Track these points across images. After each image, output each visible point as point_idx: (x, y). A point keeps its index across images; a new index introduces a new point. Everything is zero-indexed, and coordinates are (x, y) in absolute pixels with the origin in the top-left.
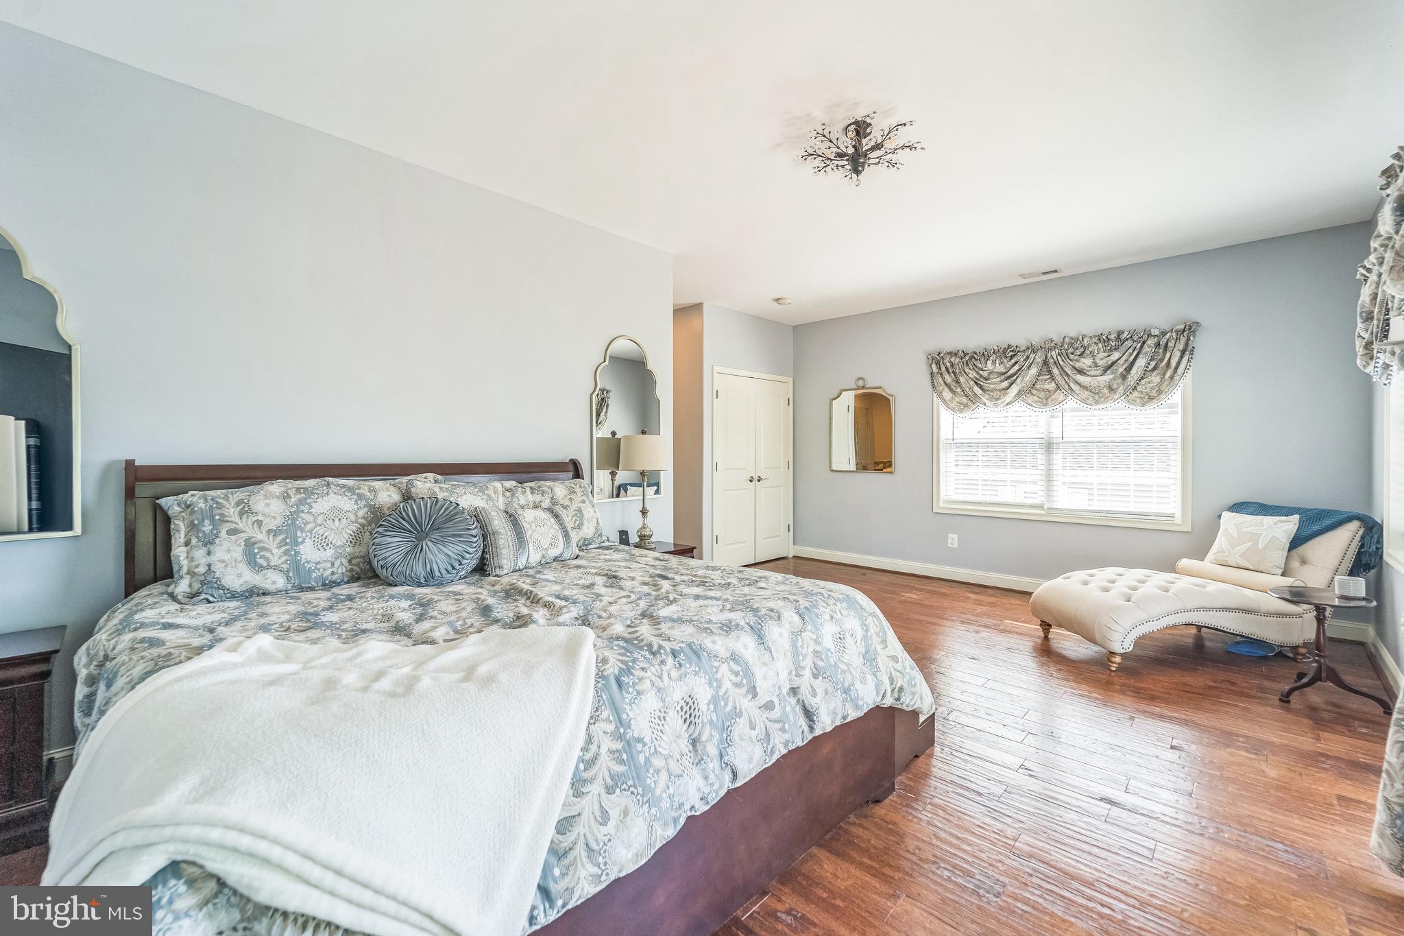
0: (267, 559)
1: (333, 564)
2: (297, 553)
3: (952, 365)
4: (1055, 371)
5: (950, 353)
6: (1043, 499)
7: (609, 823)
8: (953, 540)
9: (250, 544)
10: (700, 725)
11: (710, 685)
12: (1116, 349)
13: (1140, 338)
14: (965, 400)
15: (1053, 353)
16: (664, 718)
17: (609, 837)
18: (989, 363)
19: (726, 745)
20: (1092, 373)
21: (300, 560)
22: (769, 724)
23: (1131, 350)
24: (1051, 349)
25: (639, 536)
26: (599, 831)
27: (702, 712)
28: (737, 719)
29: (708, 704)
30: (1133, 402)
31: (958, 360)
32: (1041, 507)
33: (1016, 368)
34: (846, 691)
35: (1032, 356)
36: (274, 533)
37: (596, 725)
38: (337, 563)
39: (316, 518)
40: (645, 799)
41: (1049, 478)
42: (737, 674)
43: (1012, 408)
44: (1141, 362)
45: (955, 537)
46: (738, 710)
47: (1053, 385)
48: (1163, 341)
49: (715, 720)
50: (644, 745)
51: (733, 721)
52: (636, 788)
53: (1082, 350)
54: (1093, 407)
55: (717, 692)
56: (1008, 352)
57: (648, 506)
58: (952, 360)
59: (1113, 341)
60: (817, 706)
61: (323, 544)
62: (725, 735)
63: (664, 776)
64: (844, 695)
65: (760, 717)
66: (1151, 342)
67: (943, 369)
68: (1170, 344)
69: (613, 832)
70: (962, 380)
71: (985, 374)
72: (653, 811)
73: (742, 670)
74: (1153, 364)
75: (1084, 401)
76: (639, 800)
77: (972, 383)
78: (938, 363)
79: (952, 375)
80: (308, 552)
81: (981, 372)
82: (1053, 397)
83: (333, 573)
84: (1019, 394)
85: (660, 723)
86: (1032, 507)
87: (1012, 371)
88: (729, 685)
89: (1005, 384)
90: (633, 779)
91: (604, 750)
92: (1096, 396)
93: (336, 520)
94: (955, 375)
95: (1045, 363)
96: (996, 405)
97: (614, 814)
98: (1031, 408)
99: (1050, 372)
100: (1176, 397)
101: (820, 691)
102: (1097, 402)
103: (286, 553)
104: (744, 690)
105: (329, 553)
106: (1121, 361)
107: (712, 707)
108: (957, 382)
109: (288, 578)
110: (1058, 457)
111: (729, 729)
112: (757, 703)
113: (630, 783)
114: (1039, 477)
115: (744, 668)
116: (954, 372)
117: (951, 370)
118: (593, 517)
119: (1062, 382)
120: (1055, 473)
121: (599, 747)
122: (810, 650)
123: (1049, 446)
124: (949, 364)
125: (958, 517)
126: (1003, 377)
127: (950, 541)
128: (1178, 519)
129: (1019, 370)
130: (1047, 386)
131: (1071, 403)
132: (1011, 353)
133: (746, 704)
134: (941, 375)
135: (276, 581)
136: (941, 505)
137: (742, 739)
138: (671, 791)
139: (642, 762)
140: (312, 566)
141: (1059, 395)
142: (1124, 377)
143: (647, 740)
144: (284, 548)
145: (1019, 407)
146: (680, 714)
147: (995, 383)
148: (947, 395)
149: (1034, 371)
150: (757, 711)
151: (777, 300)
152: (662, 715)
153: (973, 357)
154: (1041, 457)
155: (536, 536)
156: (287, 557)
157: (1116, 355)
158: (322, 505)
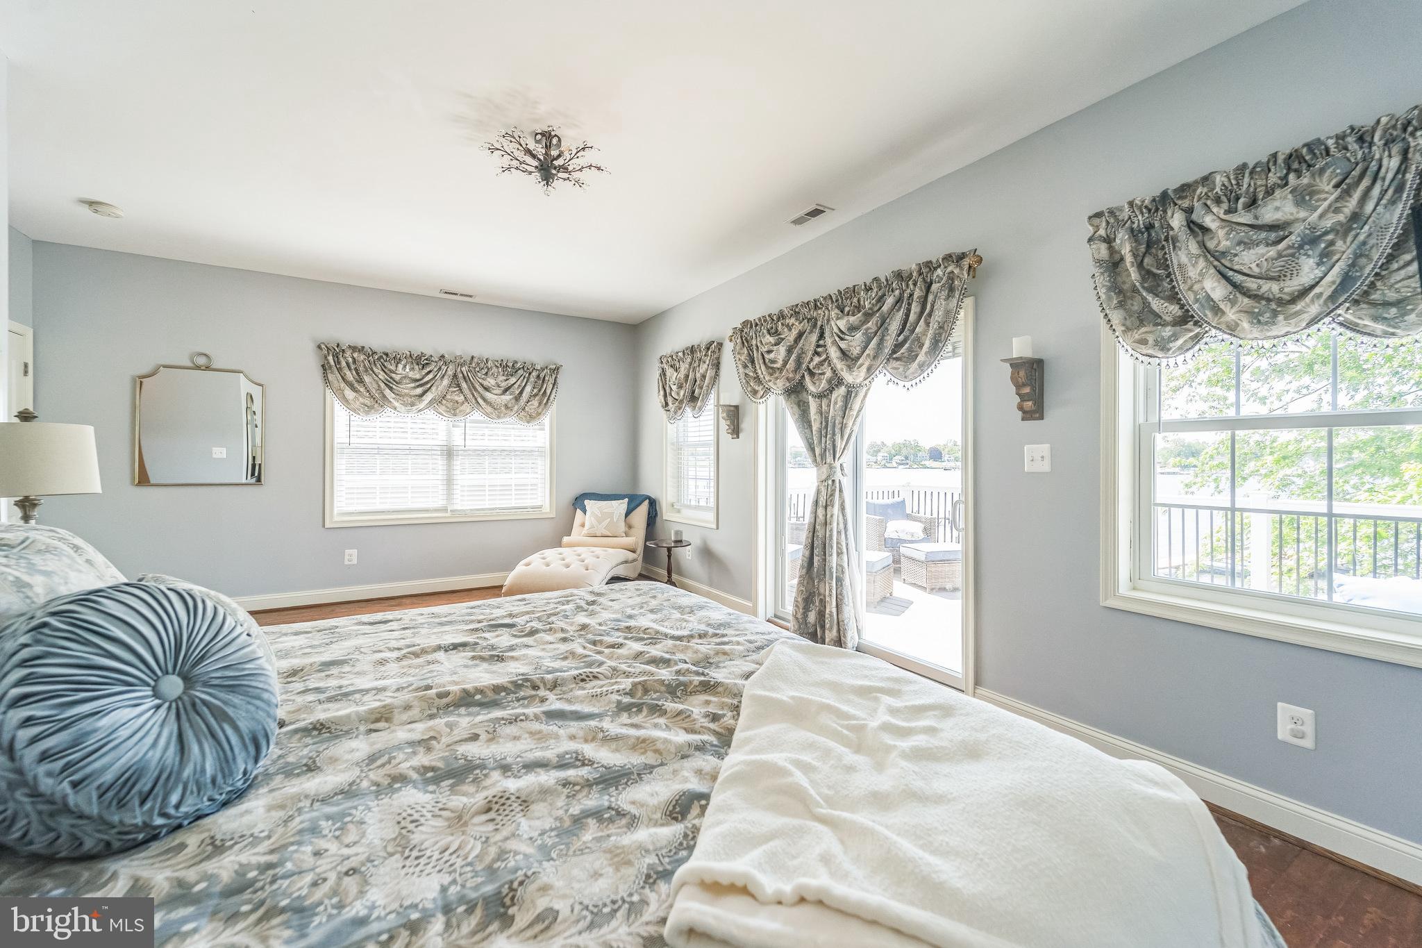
3: (354, 361)
4: (464, 385)
5: (354, 349)
6: (445, 502)
8: (352, 556)
12: (512, 375)
13: (528, 369)
14: (368, 402)
15: (463, 369)
18: (400, 366)
20: (495, 392)
23: (522, 378)
24: (462, 365)
30: (521, 419)
31: (362, 357)
32: (445, 510)
33: (431, 376)
35: (444, 368)
41: (449, 482)
43: (422, 415)
44: (528, 389)
45: (354, 552)
47: (462, 397)
48: (542, 375)
53: (486, 370)
54: (495, 421)
56: (420, 361)
58: (355, 355)
59: (509, 368)
66: (534, 374)
67: (344, 364)
68: (547, 378)
70: (367, 379)
71: (397, 378)
74: (535, 391)
75: (487, 415)
77: (382, 385)
78: (336, 356)
79: (354, 372)
81: (393, 375)
82: (461, 408)
84: (431, 403)
86: (436, 510)
87: (426, 379)
89: (419, 391)
92: (498, 412)
94: (358, 374)
95: (455, 376)
96: (408, 411)
98: (441, 417)
99: (458, 386)
100: (546, 420)
102: (499, 417)
106: (516, 386)
108: (361, 381)
110: (457, 463)
114: (439, 482)
116: (356, 369)
117: (354, 365)
119: (470, 396)
120: (455, 477)
123: (449, 453)
124: (350, 360)
125: (354, 531)
126: (417, 384)
127: (347, 557)
128: (546, 508)
129: (432, 379)
130: (456, 398)
131: (477, 415)
132: (426, 362)
134: (340, 370)
136: (336, 519)
141: (466, 407)
142: (517, 399)
145: (430, 414)
147: (407, 388)
148: (349, 394)
149: (446, 382)
151: (91, 203)
153: (381, 357)
154: (441, 463)
157: (513, 380)
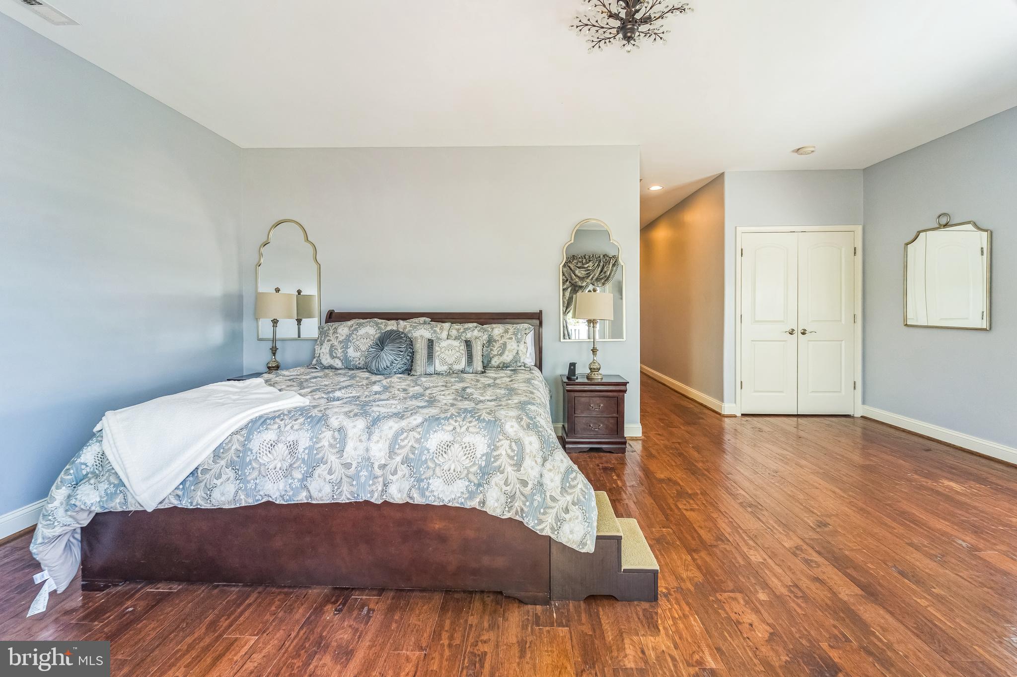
0: (336, 354)
1: (359, 359)
2: (347, 352)
7: (219, 480)
9: (332, 346)
10: (296, 458)
11: (311, 439)
16: (274, 446)
17: (216, 485)
19: (309, 476)
21: (347, 356)
22: (344, 477)
25: (590, 369)
26: (213, 481)
27: (299, 452)
28: (321, 465)
29: (305, 449)
34: (420, 480)
36: (340, 342)
37: (237, 435)
38: (361, 359)
39: (357, 337)
40: (240, 478)
42: (335, 439)
46: (324, 460)
49: (306, 459)
50: (252, 453)
51: (318, 464)
52: (238, 470)
55: (314, 445)
57: (597, 346)
60: (390, 481)
61: (357, 349)
62: (310, 470)
63: (255, 474)
64: (415, 483)
65: (339, 471)
69: (219, 484)
72: (241, 485)
73: (340, 439)
76: (236, 477)
80: (351, 352)
83: (359, 363)
85: (271, 448)
88: (326, 444)
90: (239, 466)
91: (234, 448)
93: (365, 338)
97: (224, 477)
101: (400, 473)
103: (344, 351)
104: (335, 451)
105: (359, 354)
107: (307, 451)
109: (343, 363)
111: (314, 468)
112: (341, 461)
113: (237, 467)
115: (342, 437)
118: (513, 349)
121: (232, 445)
122: (410, 444)
133: (333, 458)
135: (338, 363)
137: (319, 476)
138: (258, 481)
139: (248, 461)
140: (351, 359)
143: (254, 451)
144: (342, 350)
146: (289, 448)
150: (340, 466)
151: (798, 150)
152: (274, 444)
155: (443, 355)
156: (343, 354)
158: (362, 331)
